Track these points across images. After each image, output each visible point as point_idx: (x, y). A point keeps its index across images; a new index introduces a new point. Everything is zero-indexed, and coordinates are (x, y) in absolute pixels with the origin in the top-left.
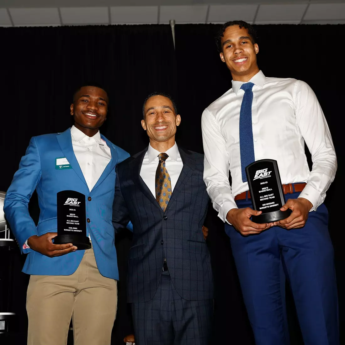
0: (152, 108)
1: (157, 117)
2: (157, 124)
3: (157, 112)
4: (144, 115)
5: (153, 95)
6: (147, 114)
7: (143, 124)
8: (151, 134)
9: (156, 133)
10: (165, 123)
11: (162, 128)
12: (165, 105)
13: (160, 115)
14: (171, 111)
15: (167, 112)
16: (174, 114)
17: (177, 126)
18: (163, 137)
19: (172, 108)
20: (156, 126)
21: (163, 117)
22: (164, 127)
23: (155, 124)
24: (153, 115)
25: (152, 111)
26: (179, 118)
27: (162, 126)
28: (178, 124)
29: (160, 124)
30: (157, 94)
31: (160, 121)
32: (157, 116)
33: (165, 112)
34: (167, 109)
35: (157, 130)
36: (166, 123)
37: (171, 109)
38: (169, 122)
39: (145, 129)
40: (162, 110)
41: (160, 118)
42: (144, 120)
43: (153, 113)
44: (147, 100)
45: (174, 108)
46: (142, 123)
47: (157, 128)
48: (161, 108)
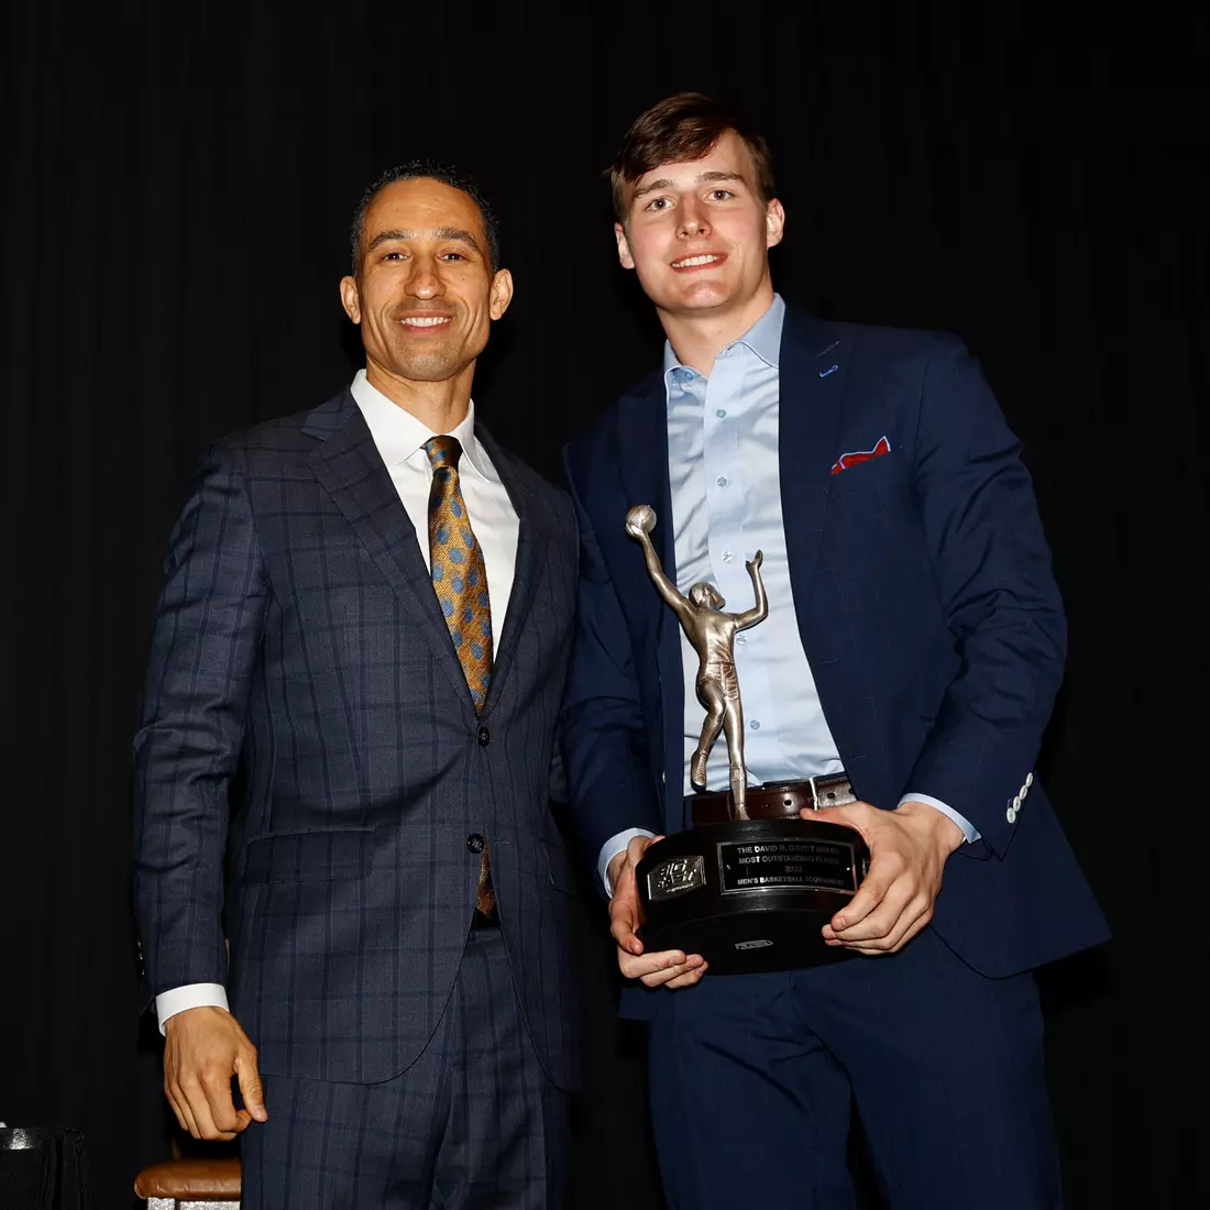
0: (396, 235)
1: (414, 277)
2: (409, 301)
3: (413, 253)
4: (356, 256)
5: (402, 172)
6: (370, 258)
7: (348, 294)
8: (382, 344)
9: (401, 343)
10: (444, 305)
11: (429, 322)
12: (449, 225)
13: (425, 265)
14: (476, 256)
15: (457, 257)
16: (486, 268)
17: (490, 320)
19: (480, 241)
20: (410, 312)
21: (436, 276)
22: (438, 321)
23: (402, 306)
24: (394, 263)
25: (391, 245)
26: (504, 286)
27: (429, 315)
28: (497, 313)
29: (425, 306)
30: (422, 172)
31: (425, 292)
32: (411, 271)
33: (450, 256)
34: (457, 245)
35: (408, 328)
36: (447, 304)
37: (474, 245)
39: (357, 320)
40: (438, 245)
41: (426, 279)
42: (356, 280)
43: (397, 255)
44: (374, 191)
45: (488, 238)
46: (342, 290)
47: (408, 321)
48: (435, 238)
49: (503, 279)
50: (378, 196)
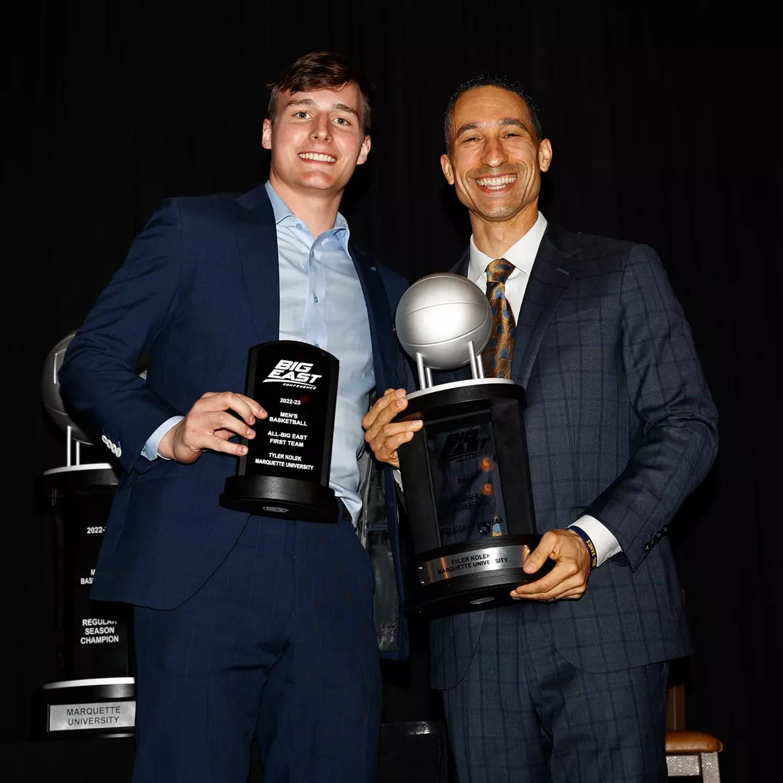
0: (472, 126)
1: (486, 152)
2: (484, 169)
3: (484, 136)
4: (448, 142)
5: (472, 84)
6: (457, 143)
7: (446, 167)
8: (468, 197)
10: (508, 167)
12: (506, 116)
13: (493, 144)
14: (527, 135)
15: (513, 135)
16: (533, 139)
17: (541, 172)
18: (503, 209)
19: (529, 124)
20: (483, 175)
21: (501, 149)
22: (506, 180)
23: (479, 171)
24: (472, 143)
25: (470, 133)
26: (546, 151)
27: (499, 176)
28: (544, 167)
29: (495, 172)
30: (485, 82)
31: (494, 162)
32: (484, 148)
33: (509, 135)
34: (513, 128)
35: (484, 188)
36: (511, 167)
37: (524, 128)
38: (518, 164)
39: (452, 182)
40: (500, 129)
41: (494, 153)
42: (450, 157)
43: (474, 139)
44: (456, 98)
45: (534, 122)
46: (442, 164)
47: (485, 182)
48: (497, 126)
49: (545, 146)
50: (457, 102)
